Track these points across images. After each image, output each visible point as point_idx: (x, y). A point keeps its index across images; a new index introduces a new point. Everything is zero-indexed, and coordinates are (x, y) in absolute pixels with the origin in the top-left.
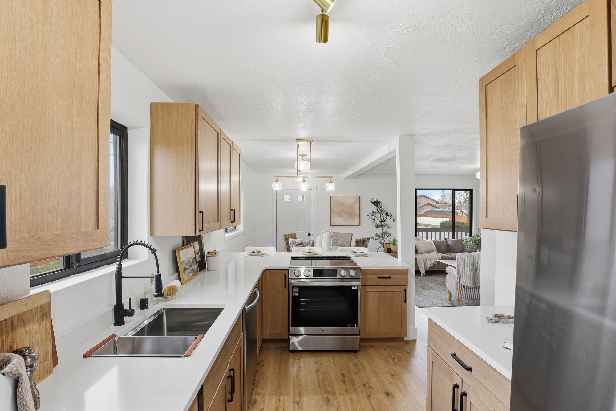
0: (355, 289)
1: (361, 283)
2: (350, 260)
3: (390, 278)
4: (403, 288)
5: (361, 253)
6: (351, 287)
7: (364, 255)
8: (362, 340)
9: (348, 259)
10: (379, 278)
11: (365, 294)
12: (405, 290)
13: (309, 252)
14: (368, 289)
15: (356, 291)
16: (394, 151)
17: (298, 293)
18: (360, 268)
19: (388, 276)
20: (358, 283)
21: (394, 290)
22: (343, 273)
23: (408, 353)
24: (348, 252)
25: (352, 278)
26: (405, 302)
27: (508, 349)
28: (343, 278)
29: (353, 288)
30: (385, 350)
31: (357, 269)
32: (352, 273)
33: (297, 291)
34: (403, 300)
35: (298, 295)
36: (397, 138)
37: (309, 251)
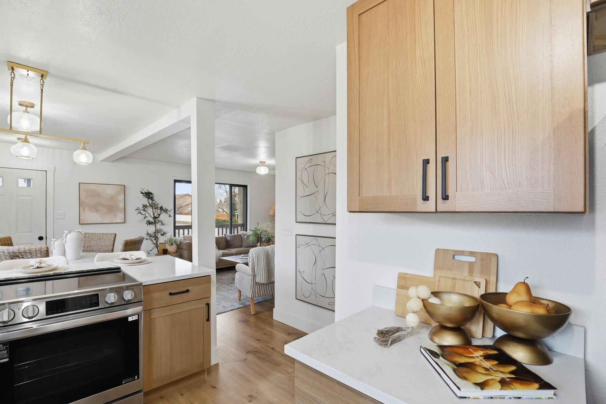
0: (134, 319)
1: (144, 308)
2: (120, 272)
3: (188, 291)
4: (205, 301)
5: (137, 259)
6: (126, 318)
7: (141, 262)
8: (147, 394)
9: (116, 270)
10: (171, 294)
11: (150, 322)
12: (208, 305)
13: (38, 268)
14: (155, 314)
15: (136, 323)
17: (6, 356)
18: (141, 284)
19: (185, 289)
20: (139, 309)
21: (194, 307)
22: (112, 298)
23: (214, 387)
24: (115, 260)
25: (129, 303)
26: (208, 320)
28: (112, 307)
29: (130, 319)
30: (182, 395)
31: (137, 287)
32: (128, 295)
33: (5, 352)
34: (206, 317)
35: (7, 360)
37: (37, 265)
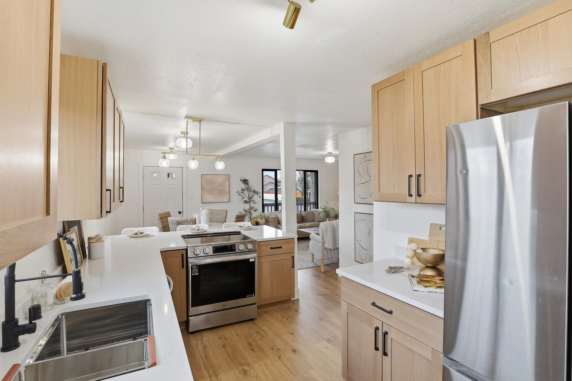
0: (253, 260)
1: (258, 254)
2: (240, 234)
3: (281, 247)
4: (291, 255)
5: (248, 227)
6: (248, 260)
7: (250, 229)
8: (259, 307)
9: (238, 233)
10: (271, 248)
11: (260, 263)
12: (293, 257)
13: (198, 230)
14: (263, 260)
15: (253, 263)
16: (278, 136)
17: (197, 272)
18: (256, 241)
19: (279, 246)
20: (255, 255)
21: (284, 258)
22: (242, 247)
23: (297, 311)
24: (235, 227)
25: (250, 251)
26: (293, 267)
27: (417, 291)
28: (242, 252)
29: (251, 260)
30: (277, 312)
31: (253, 242)
32: (250, 246)
33: (197, 270)
34: (292, 265)
35: (198, 274)
36: (282, 124)
37: (197, 228)
